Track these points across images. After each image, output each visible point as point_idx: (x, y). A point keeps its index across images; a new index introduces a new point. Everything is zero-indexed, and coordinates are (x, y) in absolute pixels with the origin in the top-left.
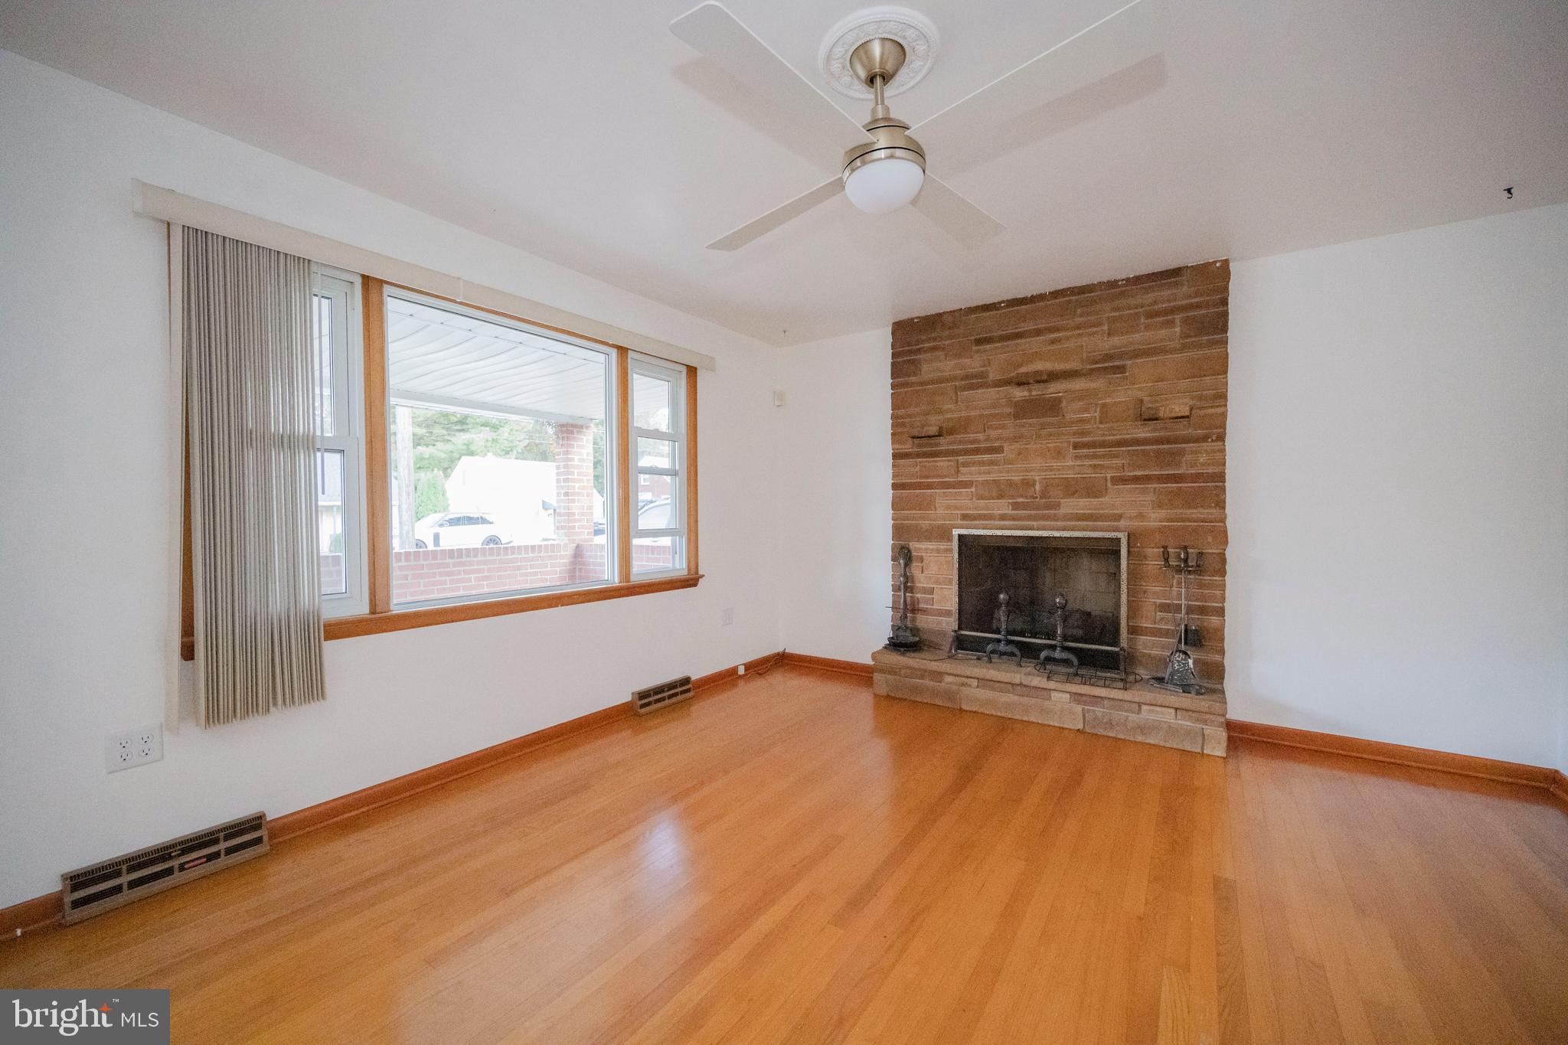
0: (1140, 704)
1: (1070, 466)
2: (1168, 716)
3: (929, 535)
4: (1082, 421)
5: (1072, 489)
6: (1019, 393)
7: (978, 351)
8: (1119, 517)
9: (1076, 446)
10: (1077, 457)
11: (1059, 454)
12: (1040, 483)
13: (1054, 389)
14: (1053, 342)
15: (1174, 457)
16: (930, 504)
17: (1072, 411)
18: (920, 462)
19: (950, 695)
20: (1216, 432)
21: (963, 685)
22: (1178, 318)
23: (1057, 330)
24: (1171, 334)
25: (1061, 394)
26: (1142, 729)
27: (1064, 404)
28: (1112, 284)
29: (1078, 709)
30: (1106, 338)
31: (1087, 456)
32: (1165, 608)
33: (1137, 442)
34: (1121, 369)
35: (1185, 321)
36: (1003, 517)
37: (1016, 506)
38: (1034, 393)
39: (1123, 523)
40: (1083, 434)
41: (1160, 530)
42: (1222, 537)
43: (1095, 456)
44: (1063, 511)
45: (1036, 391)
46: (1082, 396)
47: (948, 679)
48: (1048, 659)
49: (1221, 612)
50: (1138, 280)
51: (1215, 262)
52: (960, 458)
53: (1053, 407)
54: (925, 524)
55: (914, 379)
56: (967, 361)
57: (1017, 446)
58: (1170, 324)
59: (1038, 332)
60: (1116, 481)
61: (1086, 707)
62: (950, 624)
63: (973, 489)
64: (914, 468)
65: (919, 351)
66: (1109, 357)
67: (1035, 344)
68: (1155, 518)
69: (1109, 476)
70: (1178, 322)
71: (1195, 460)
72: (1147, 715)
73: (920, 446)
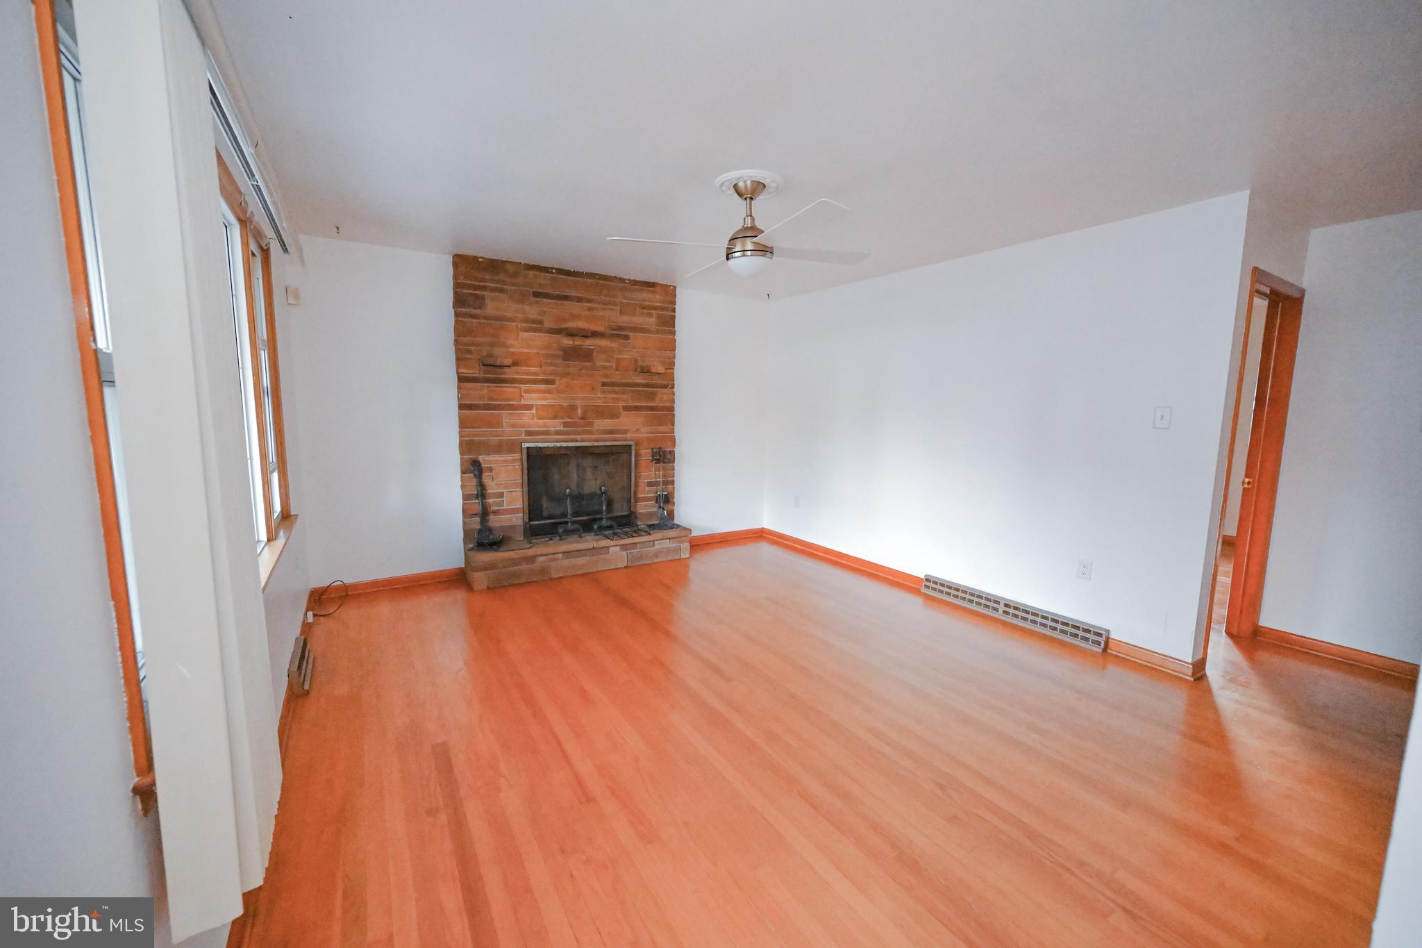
0: (654, 541)
1: (599, 398)
2: (667, 544)
3: (498, 449)
4: (605, 368)
5: (602, 412)
6: (567, 342)
7: (537, 303)
8: (626, 432)
9: (604, 384)
10: (603, 392)
11: (593, 389)
12: (581, 408)
13: (588, 343)
14: (590, 309)
15: (651, 397)
16: (499, 424)
17: (600, 361)
18: (489, 386)
19: (543, 571)
20: (669, 385)
21: (553, 560)
22: (654, 312)
23: (590, 301)
24: (651, 321)
25: (592, 347)
26: (656, 555)
27: (595, 354)
28: (622, 280)
29: (624, 553)
30: (619, 315)
31: (610, 392)
32: (650, 484)
33: (638, 385)
34: (627, 338)
35: (659, 317)
36: (558, 433)
37: (566, 425)
38: (577, 343)
39: (629, 436)
40: (606, 376)
41: (649, 439)
42: (673, 441)
43: (615, 392)
44: (596, 427)
45: (578, 342)
46: (605, 351)
47: (542, 559)
48: (601, 528)
49: (673, 482)
50: (635, 283)
51: (670, 286)
52: (523, 387)
53: (587, 355)
54: (494, 439)
55: (478, 312)
56: (527, 308)
57: (565, 380)
58: (650, 315)
59: (579, 300)
60: (626, 408)
61: (629, 551)
62: (518, 520)
63: (534, 411)
64: (480, 392)
65: (484, 288)
66: (620, 328)
67: (576, 308)
68: (644, 432)
69: (620, 405)
70: (654, 315)
71: (661, 398)
72: (658, 546)
73: (486, 372)
